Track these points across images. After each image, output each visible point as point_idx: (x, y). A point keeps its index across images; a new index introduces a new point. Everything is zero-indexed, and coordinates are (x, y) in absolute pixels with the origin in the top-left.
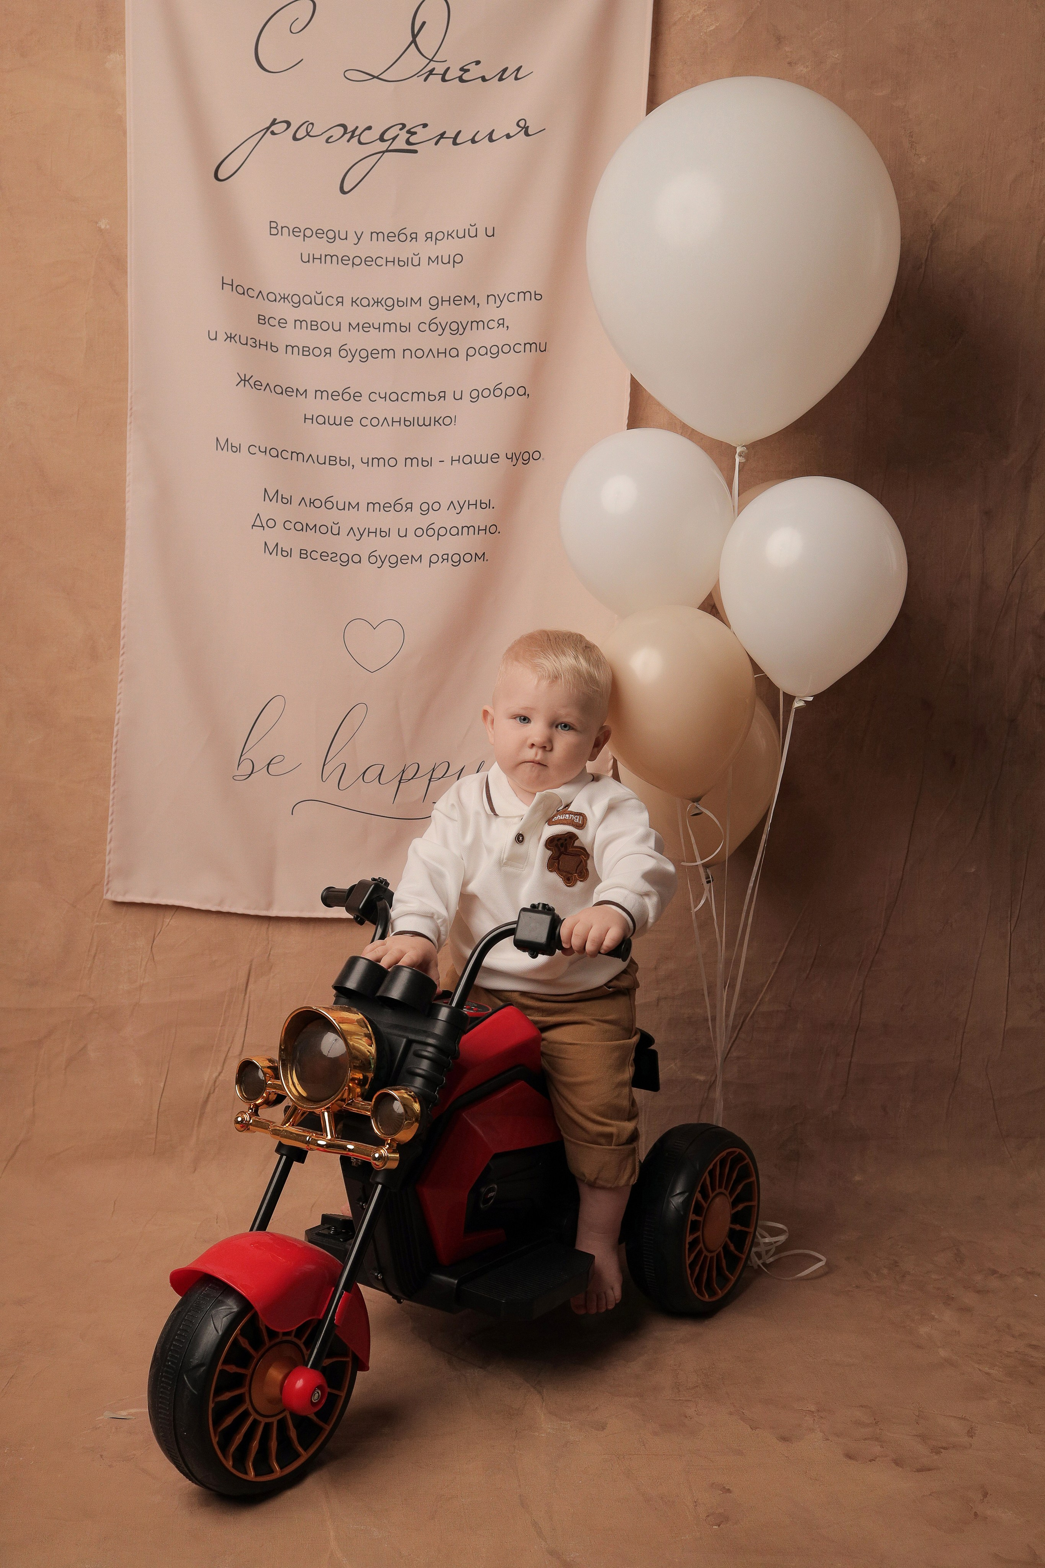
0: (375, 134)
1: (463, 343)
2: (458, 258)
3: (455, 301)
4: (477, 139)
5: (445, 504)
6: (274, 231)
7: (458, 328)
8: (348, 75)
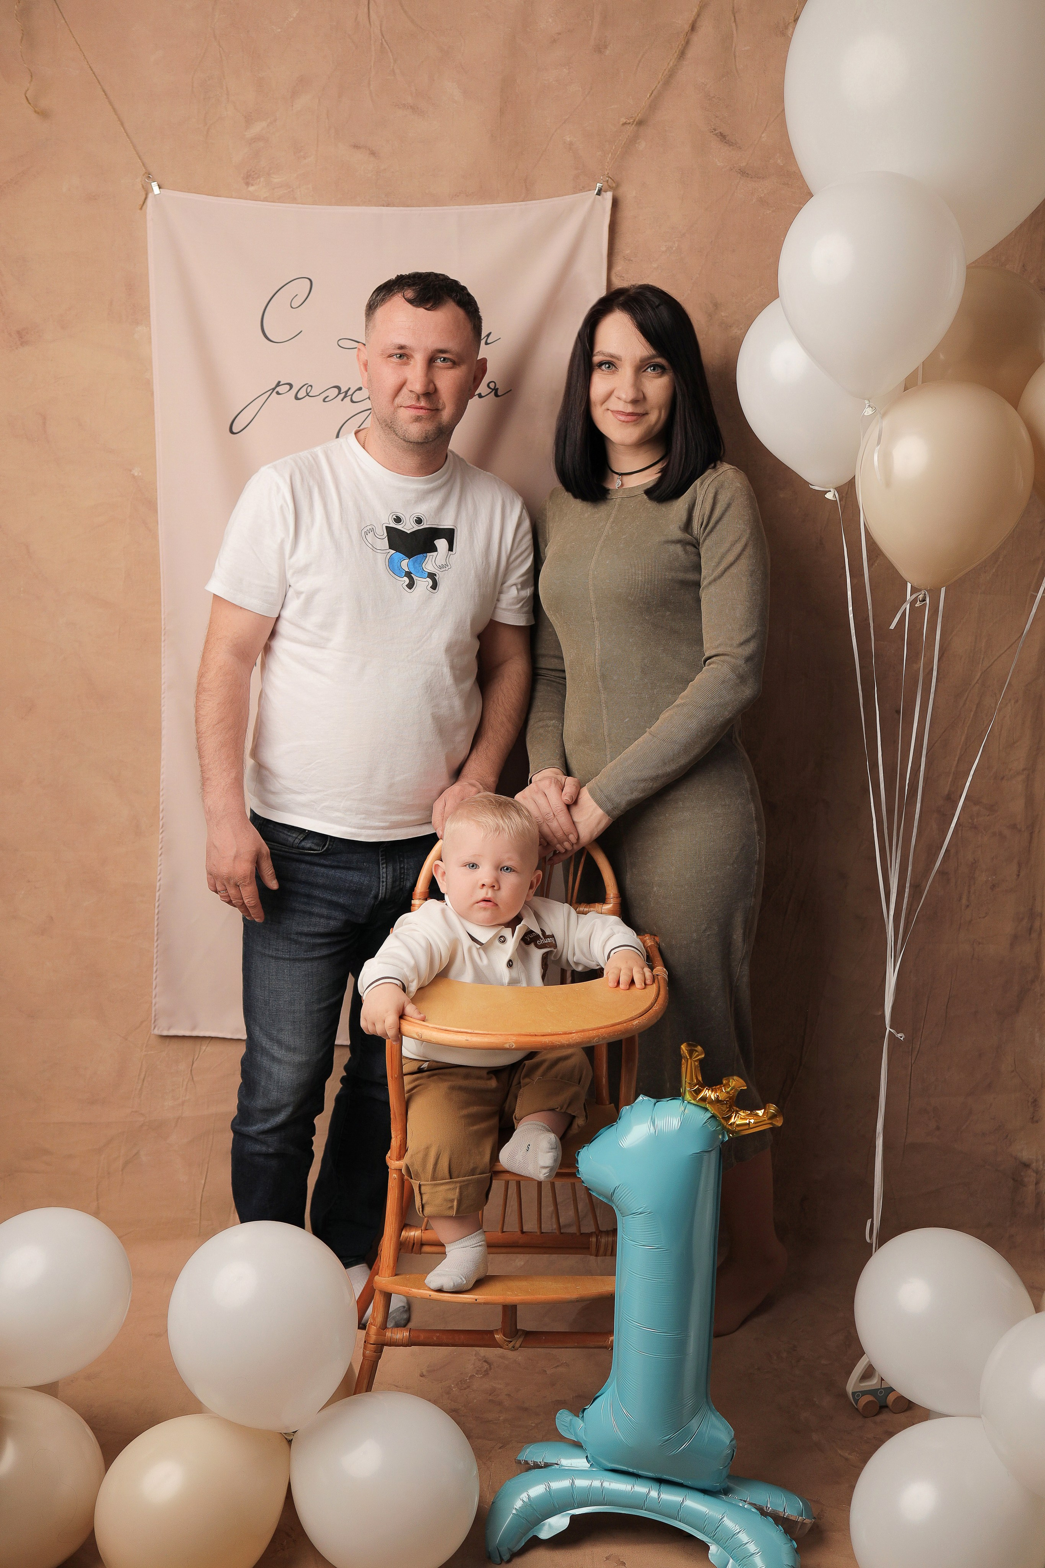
8: (341, 343)
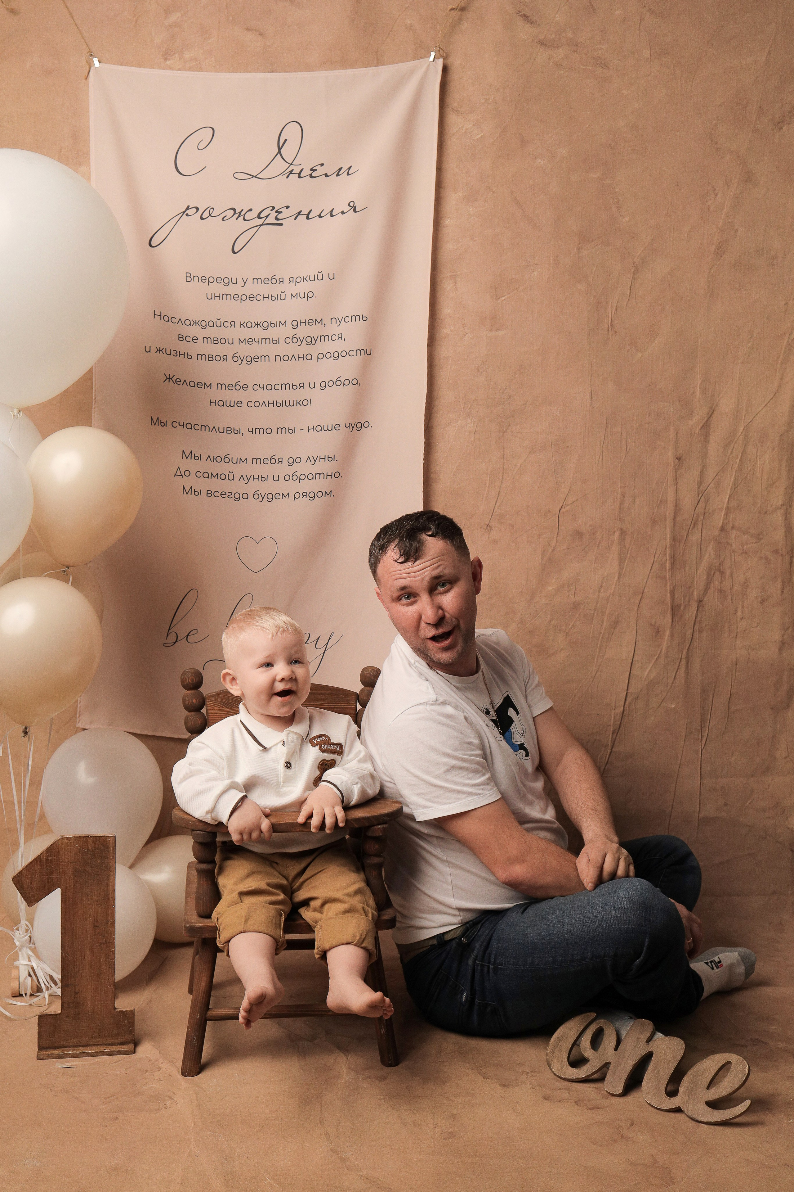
0: (254, 214)
1: (314, 350)
2: (310, 295)
3: (309, 322)
4: (322, 215)
5: (304, 459)
6: (189, 279)
7: (311, 341)
8: (236, 175)
